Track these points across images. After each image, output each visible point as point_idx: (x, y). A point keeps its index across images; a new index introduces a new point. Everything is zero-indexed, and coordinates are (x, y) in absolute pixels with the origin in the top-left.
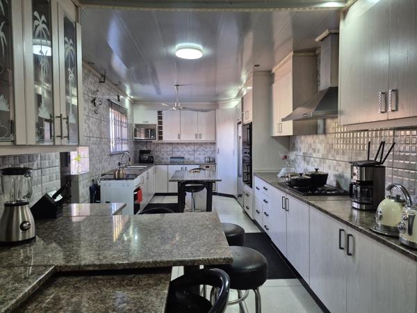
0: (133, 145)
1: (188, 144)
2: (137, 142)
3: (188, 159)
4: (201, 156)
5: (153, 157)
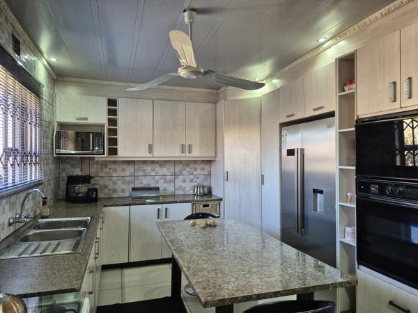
0: (52, 166)
1: (163, 163)
2: (61, 160)
3: (165, 190)
4: (187, 184)
5: (96, 190)
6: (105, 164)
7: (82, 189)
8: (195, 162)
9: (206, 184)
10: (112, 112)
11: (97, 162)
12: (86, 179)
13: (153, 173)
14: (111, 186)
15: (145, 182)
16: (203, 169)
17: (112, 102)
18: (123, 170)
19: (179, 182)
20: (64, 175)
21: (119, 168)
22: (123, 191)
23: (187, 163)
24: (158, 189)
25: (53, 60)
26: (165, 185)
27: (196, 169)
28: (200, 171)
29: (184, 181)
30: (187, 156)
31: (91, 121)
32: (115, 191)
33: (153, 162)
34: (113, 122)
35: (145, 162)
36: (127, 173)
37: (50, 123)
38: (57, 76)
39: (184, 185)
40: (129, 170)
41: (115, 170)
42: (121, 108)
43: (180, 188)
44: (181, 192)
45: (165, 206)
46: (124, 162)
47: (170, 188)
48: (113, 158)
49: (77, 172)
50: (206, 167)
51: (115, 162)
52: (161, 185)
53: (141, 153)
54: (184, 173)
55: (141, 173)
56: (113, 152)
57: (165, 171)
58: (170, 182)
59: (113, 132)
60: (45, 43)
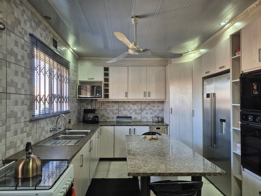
0: (76, 104)
1: (135, 103)
2: (81, 101)
3: (135, 118)
4: (148, 115)
5: (98, 117)
6: (103, 103)
7: (91, 116)
8: (154, 102)
9: (160, 115)
10: (106, 75)
11: (99, 102)
12: (93, 111)
13: (129, 109)
14: (106, 115)
15: (124, 113)
16: (158, 107)
17: (106, 69)
18: (113, 107)
19: (144, 114)
20: (83, 109)
21: (111, 105)
22: (113, 118)
23: (149, 103)
24: (131, 117)
25: (75, 49)
26: (136, 116)
27: (154, 107)
28: (157, 108)
29: (147, 113)
30: (148, 99)
31: (96, 80)
32: (108, 118)
33: (129, 102)
34: (107, 80)
35: (124, 102)
36: (115, 108)
37: (75, 81)
38: (79, 57)
39: (147, 116)
40: (116, 106)
41: (109, 106)
42: (111, 72)
43: (144, 117)
44: (145, 120)
45: (134, 127)
46: (113, 102)
47: (139, 118)
48: (106, 100)
49: (89, 107)
50: (161, 105)
51: (108, 102)
52: (133, 116)
53: (121, 97)
54: (147, 108)
55: (122, 109)
56: (107, 96)
57: (135, 107)
58: (138, 114)
59: (107, 85)
60: (71, 40)
